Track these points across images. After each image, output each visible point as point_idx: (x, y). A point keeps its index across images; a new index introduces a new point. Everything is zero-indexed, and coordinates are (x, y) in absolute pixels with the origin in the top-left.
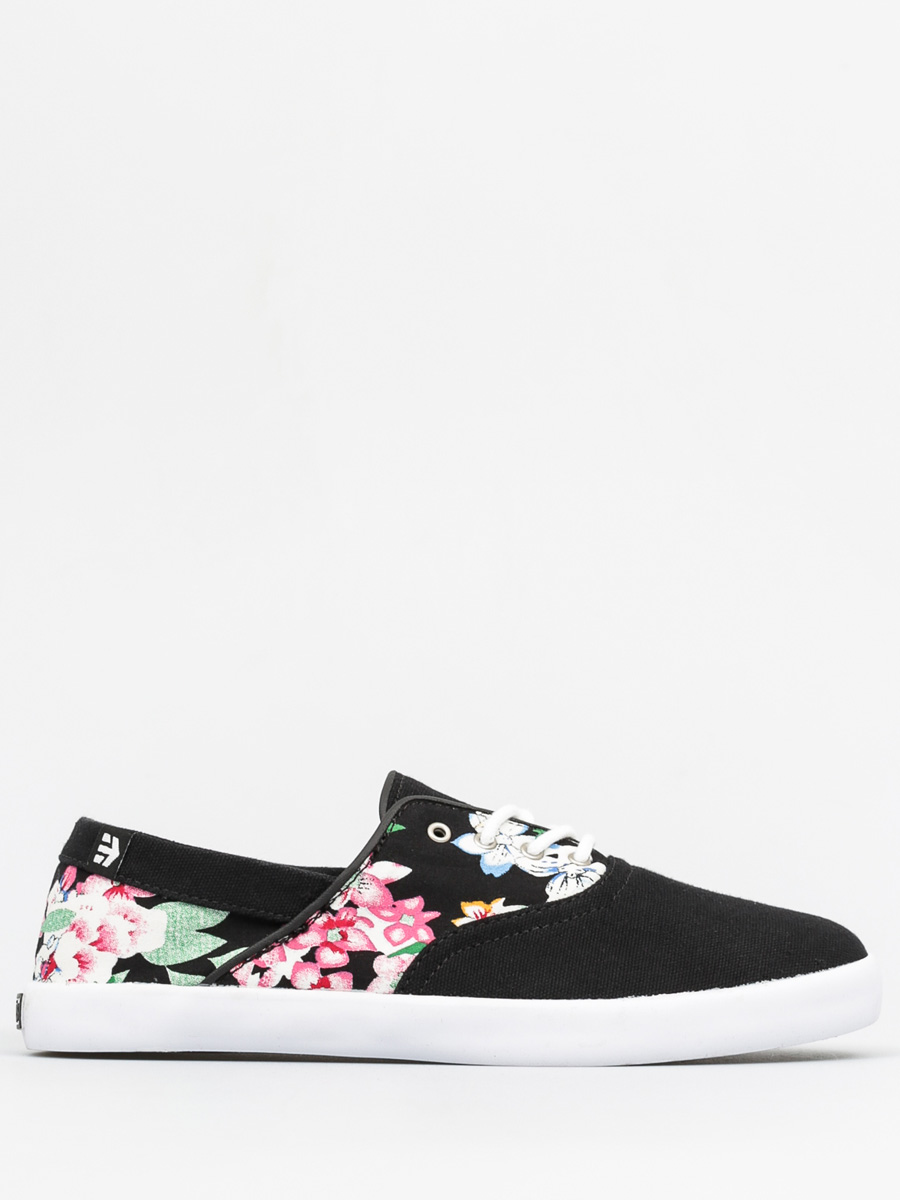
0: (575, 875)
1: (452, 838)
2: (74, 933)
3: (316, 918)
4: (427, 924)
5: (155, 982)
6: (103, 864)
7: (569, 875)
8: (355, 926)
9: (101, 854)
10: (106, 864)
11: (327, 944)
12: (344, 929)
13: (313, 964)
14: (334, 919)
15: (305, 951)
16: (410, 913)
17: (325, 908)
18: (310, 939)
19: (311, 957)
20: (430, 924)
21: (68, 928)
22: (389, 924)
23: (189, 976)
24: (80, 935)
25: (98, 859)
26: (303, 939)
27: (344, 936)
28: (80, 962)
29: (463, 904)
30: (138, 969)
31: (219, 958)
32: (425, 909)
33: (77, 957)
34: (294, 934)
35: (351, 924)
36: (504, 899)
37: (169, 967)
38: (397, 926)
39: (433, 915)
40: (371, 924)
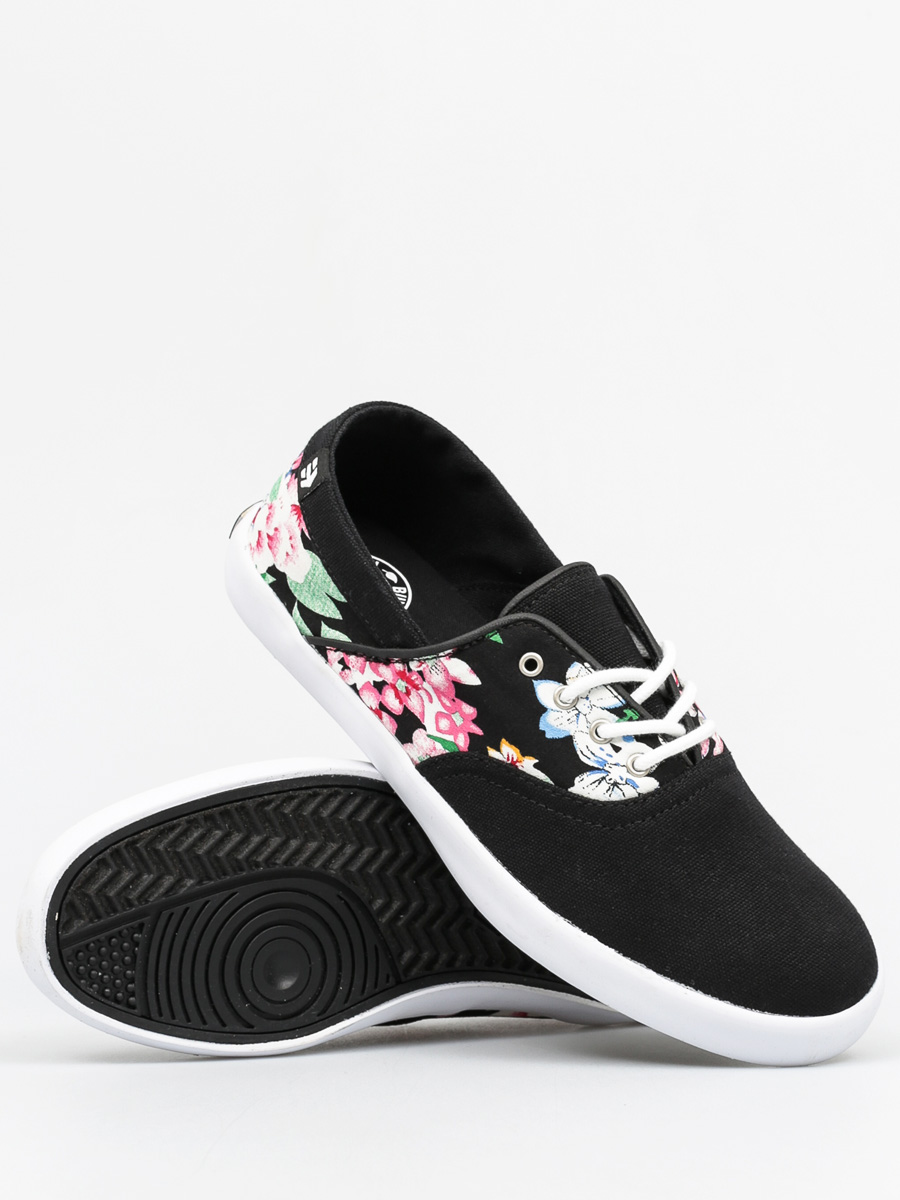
0: (612, 782)
1: (537, 678)
3: (397, 662)
4: (469, 733)
5: (284, 605)
7: (607, 778)
8: (419, 692)
9: (306, 472)
10: (302, 484)
11: (394, 687)
12: (410, 688)
13: (378, 693)
14: (408, 674)
15: (379, 679)
16: (463, 715)
17: (405, 661)
18: (386, 673)
19: (379, 686)
20: (472, 736)
22: (443, 710)
23: (304, 623)
26: (383, 669)
27: (408, 693)
29: (503, 740)
30: (280, 584)
31: (328, 629)
32: (475, 721)
34: (377, 660)
35: (417, 688)
36: (537, 761)
37: (299, 602)
38: (448, 717)
39: (478, 731)
40: (431, 701)
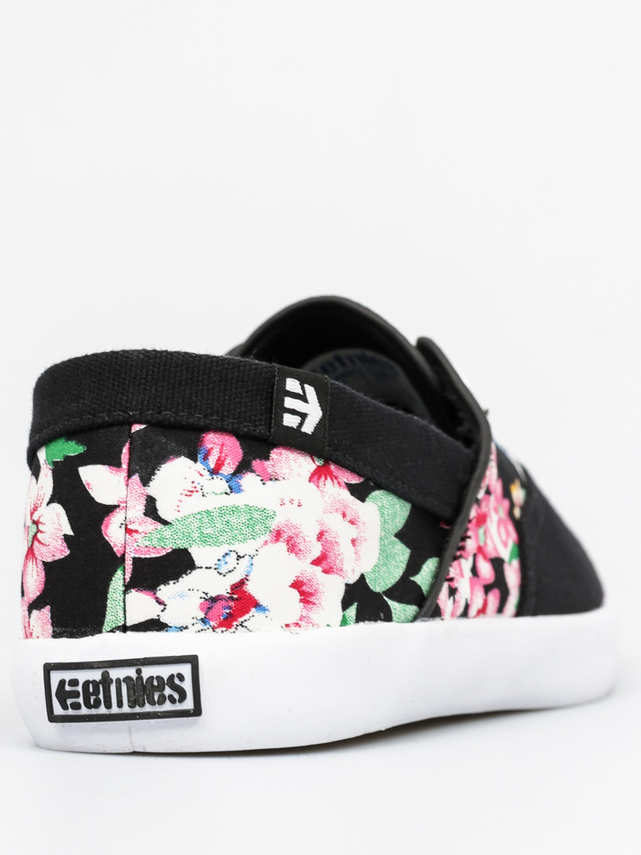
2: (282, 546)
4: (509, 517)
5: (381, 620)
6: (304, 429)
8: (487, 522)
9: (293, 412)
10: (308, 428)
11: (480, 549)
13: (478, 580)
14: (479, 512)
15: (471, 561)
18: (471, 543)
19: (475, 569)
21: (267, 537)
22: (497, 518)
23: (404, 607)
24: (293, 548)
25: (290, 421)
28: (302, 593)
30: (365, 601)
33: (297, 585)
37: (385, 594)
38: (500, 520)
